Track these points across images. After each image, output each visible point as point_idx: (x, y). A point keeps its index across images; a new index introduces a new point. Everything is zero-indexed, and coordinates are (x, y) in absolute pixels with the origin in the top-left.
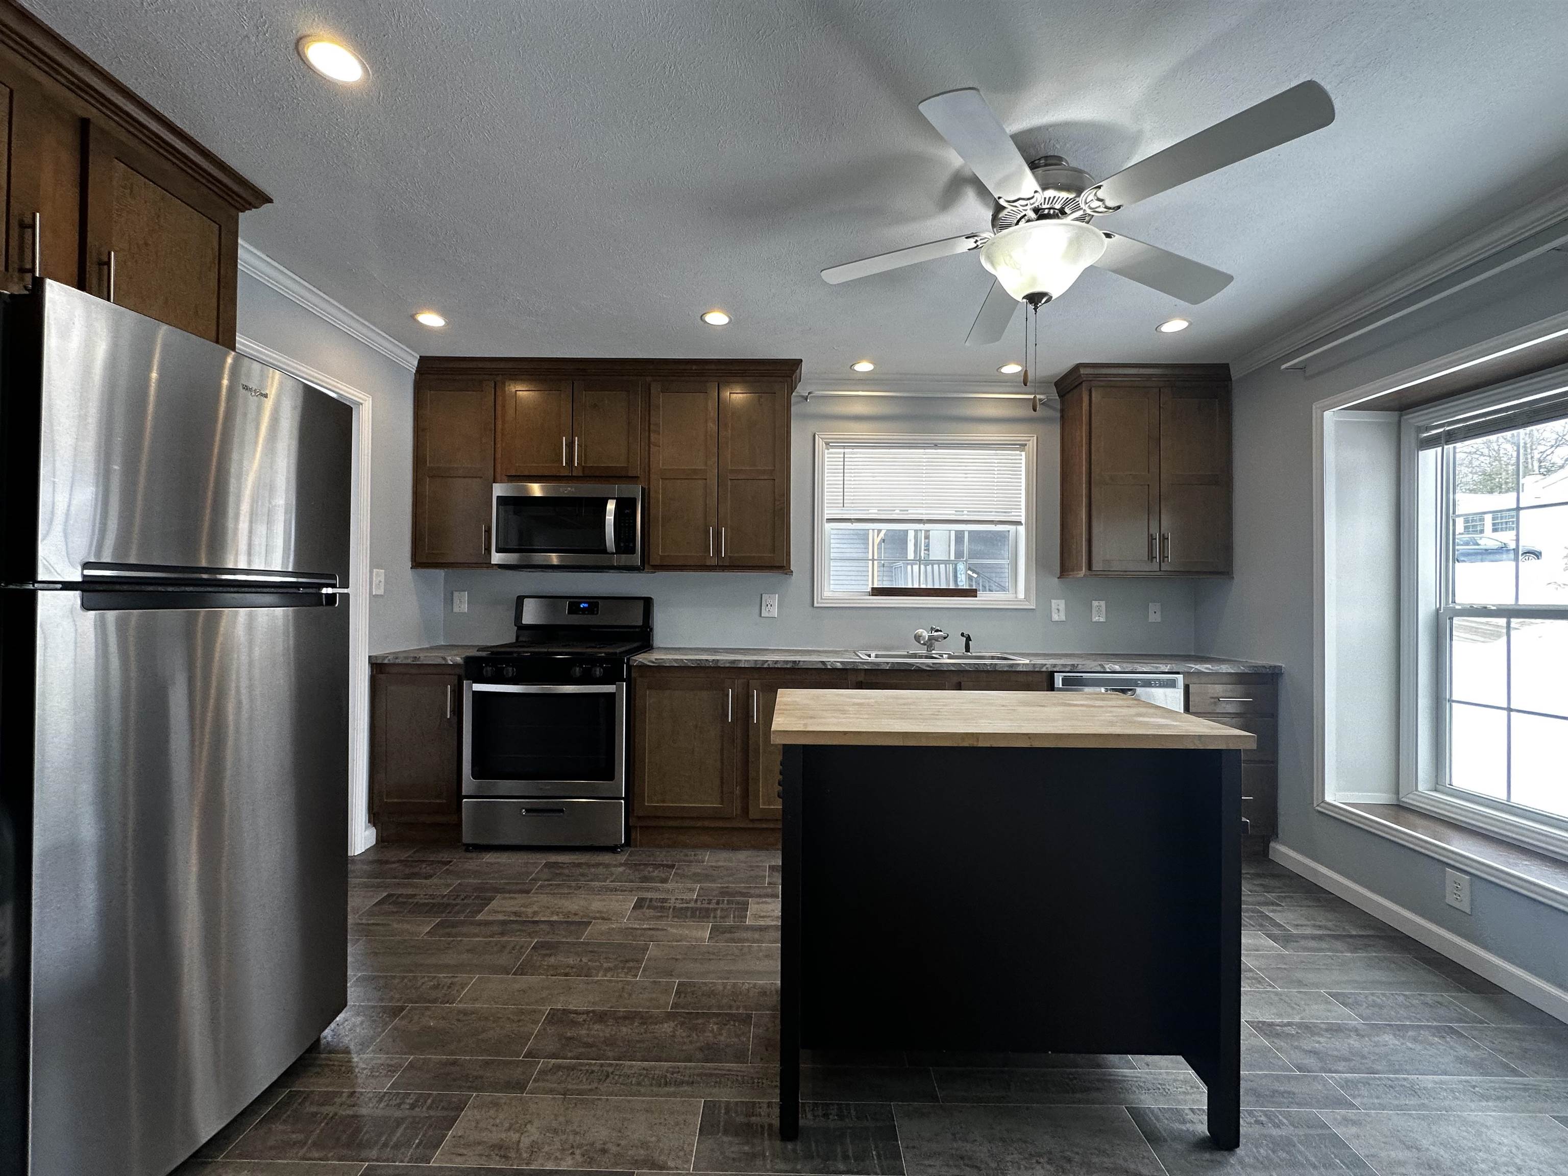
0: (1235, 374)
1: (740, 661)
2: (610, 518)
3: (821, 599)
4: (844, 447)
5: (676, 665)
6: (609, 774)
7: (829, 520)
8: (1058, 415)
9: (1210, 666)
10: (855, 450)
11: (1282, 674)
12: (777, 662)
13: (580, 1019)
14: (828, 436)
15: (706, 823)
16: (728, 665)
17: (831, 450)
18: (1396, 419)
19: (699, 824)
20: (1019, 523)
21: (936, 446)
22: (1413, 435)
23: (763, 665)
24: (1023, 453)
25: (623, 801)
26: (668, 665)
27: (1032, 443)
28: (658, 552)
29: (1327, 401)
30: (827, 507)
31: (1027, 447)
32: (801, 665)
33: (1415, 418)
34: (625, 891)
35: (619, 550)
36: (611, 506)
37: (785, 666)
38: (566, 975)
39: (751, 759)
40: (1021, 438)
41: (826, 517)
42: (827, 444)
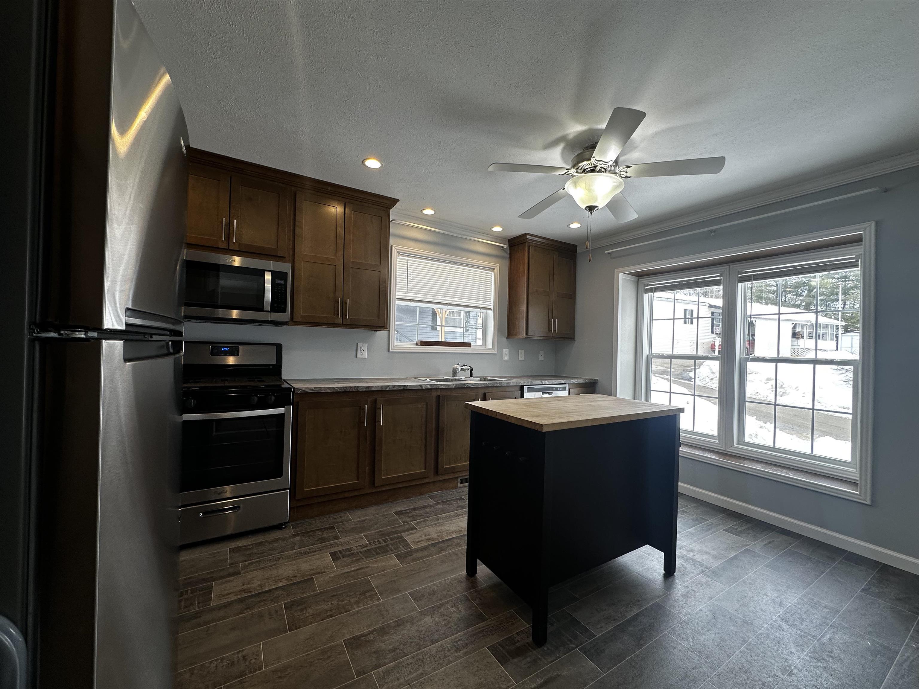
0: (579, 250)
1: (372, 387)
2: (268, 286)
3: (394, 347)
4: (408, 256)
5: (329, 391)
6: (279, 473)
7: (398, 299)
8: (508, 256)
9: (577, 380)
10: (413, 259)
11: (597, 382)
12: (394, 386)
13: (371, 637)
14: (400, 248)
15: (347, 495)
16: (364, 390)
17: (400, 257)
18: (636, 280)
19: (341, 496)
20: (490, 309)
21: (454, 263)
22: (643, 287)
23: (386, 388)
24: (493, 273)
25: (288, 491)
26: (323, 391)
27: (497, 269)
28: (300, 313)
29: (620, 269)
30: (398, 291)
31: (495, 270)
32: (409, 388)
33: (644, 281)
34: (316, 551)
35: (273, 310)
36: (268, 277)
37: (399, 389)
38: (331, 616)
39: (377, 448)
40: (492, 265)
41: (397, 297)
42: (399, 253)
